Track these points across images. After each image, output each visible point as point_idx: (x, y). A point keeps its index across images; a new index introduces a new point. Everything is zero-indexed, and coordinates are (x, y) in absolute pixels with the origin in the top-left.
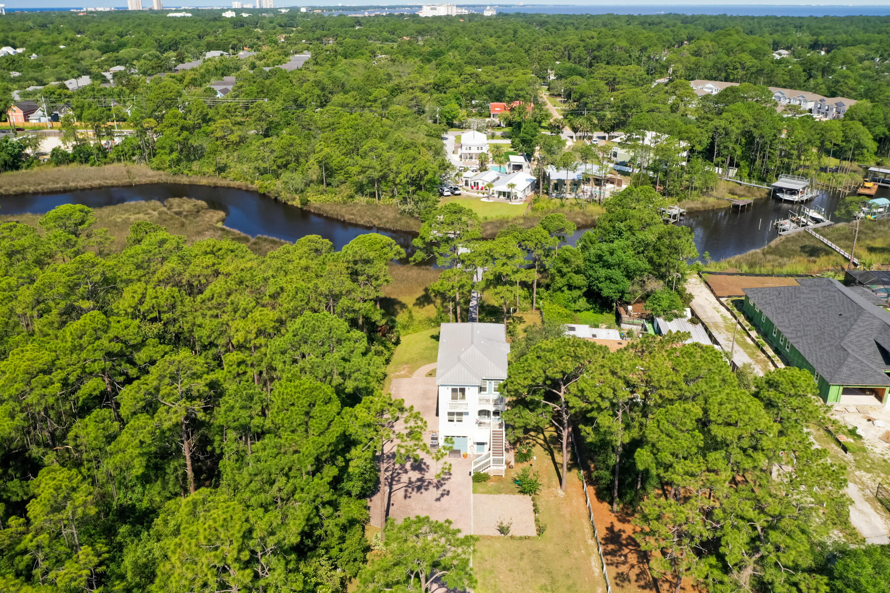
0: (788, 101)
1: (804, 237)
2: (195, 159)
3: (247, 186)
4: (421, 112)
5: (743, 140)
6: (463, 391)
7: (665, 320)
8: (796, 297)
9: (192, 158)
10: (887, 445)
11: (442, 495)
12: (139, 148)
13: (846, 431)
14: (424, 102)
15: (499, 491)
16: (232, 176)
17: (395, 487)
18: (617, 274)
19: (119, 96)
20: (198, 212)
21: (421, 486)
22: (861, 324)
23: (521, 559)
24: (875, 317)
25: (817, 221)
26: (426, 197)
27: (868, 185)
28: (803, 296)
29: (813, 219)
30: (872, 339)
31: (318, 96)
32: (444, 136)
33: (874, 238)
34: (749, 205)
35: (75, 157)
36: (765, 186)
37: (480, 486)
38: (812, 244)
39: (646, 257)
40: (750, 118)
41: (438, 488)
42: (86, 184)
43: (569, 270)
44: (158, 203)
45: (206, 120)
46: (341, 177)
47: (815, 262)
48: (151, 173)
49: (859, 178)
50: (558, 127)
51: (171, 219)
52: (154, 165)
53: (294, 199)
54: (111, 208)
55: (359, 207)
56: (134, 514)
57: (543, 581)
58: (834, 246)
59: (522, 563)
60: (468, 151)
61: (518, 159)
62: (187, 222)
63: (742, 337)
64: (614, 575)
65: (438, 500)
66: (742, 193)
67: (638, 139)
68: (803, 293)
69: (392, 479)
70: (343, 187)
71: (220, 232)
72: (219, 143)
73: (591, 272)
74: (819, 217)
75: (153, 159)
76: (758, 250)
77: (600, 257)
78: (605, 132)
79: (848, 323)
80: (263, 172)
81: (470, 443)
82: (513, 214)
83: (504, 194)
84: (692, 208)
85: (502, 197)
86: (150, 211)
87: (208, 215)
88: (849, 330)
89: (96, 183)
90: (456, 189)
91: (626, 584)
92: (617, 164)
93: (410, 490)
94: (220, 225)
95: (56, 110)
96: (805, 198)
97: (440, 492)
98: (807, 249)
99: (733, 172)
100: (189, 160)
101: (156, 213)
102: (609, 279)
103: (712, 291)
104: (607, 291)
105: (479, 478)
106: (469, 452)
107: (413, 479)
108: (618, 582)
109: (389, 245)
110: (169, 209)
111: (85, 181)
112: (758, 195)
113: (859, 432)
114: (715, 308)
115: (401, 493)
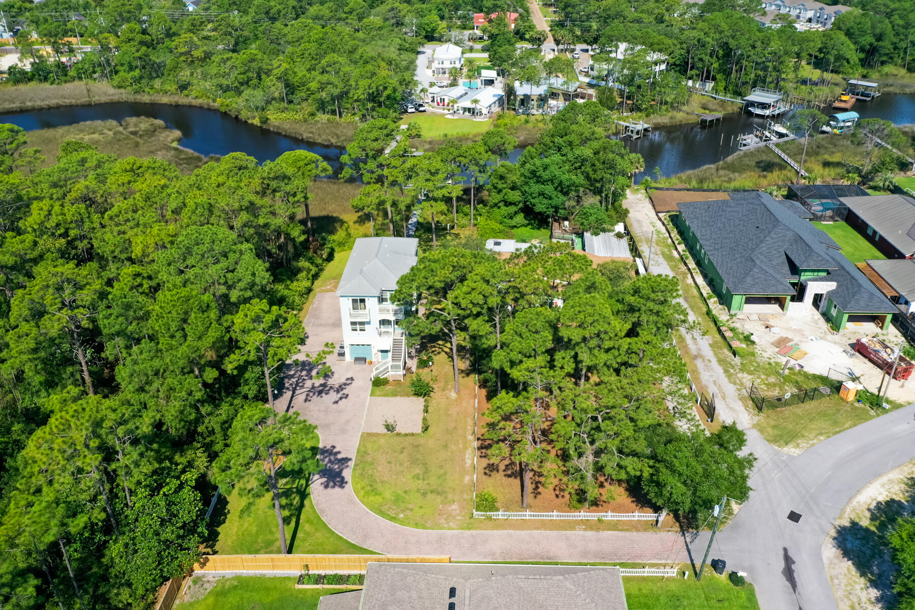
0: (788, 9)
1: (763, 152)
2: (158, 76)
3: (208, 105)
4: (399, 24)
5: (721, 52)
6: (363, 301)
7: (592, 234)
8: (723, 211)
9: (154, 75)
10: (777, 349)
11: (341, 398)
12: (100, 65)
13: (741, 337)
14: (402, 13)
15: (394, 394)
16: (194, 94)
17: (297, 392)
18: (549, 189)
19: (85, 9)
20: (154, 131)
21: (322, 390)
22: (774, 236)
23: (402, 452)
24: (789, 229)
25: (781, 135)
26: (385, 113)
27: (844, 98)
28: (729, 209)
29: (777, 133)
30: (782, 250)
31: (294, 7)
32: (421, 49)
33: (833, 153)
34: (718, 120)
35: (34, 75)
36: (738, 100)
37: (378, 390)
38: (769, 159)
39: (582, 173)
40: (726, 28)
41: (338, 391)
42: (44, 104)
43: (505, 186)
44: (114, 123)
45: (170, 35)
46: (303, 94)
47: (765, 177)
48: (112, 91)
49: (838, 90)
50: (539, 39)
51: (125, 139)
52: (115, 83)
53: (254, 118)
54: (66, 128)
55: (319, 125)
56: (38, 416)
57: (418, 471)
58: (789, 161)
59: (401, 457)
60: (441, 66)
61: (491, 74)
62: (141, 141)
63: (670, 251)
64: (485, 465)
65: (336, 402)
66: (714, 108)
67: (611, 52)
68: (730, 207)
69: (297, 385)
70: (304, 104)
71: (173, 152)
72: (183, 58)
73: (526, 188)
74: (784, 131)
75: (114, 77)
76: (712, 166)
77: (533, 173)
78: (588, 44)
79: (762, 235)
80: (226, 89)
81: (374, 351)
82: (474, 131)
83: (469, 110)
84: (658, 124)
85: (467, 113)
86: (106, 131)
87: (163, 135)
88: (761, 242)
89: (54, 102)
90: (421, 105)
91: (494, 473)
92: (593, 78)
93: (311, 394)
94: (175, 144)
95: (18, 24)
96: (777, 112)
97: (339, 395)
98: (762, 165)
99: (710, 85)
100: (151, 78)
101: (111, 133)
102: (541, 194)
103: (654, 206)
104: (541, 206)
105: (378, 383)
106: (374, 360)
107: (317, 385)
108: (487, 471)
109: (313, 162)
110: (125, 129)
111: (43, 100)
112: (729, 109)
113: (753, 338)
114: (652, 223)
115: (303, 397)
